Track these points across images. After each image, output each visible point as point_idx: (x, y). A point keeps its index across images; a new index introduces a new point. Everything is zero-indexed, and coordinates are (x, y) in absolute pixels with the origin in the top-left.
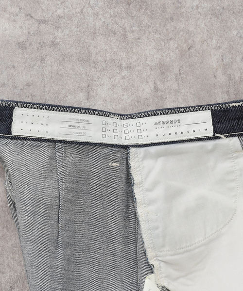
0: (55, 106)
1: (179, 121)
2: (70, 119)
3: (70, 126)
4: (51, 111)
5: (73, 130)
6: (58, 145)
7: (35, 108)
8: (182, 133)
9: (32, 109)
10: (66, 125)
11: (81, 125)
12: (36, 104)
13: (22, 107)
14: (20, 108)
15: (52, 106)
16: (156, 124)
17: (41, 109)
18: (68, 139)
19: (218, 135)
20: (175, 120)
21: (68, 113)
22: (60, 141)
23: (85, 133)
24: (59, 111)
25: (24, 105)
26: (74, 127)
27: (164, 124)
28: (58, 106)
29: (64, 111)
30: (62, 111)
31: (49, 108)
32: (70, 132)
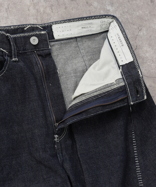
0: (72, 19)
1: (123, 45)
2: (82, 24)
3: (82, 28)
4: (71, 22)
5: (84, 30)
6: (78, 39)
7: (62, 23)
8: (117, 49)
9: (61, 24)
10: (80, 28)
11: (88, 26)
12: (62, 21)
13: (55, 24)
14: (55, 25)
15: (70, 20)
16: (118, 34)
17: (65, 23)
18: (82, 35)
19: (121, 68)
20: (122, 43)
21: (80, 21)
22: (79, 37)
23: (91, 30)
24: (75, 21)
25: (56, 23)
26: (85, 28)
27: (119, 38)
28: (74, 19)
29: (78, 21)
30: (76, 21)
31: (69, 21)
32: (83, 31)
